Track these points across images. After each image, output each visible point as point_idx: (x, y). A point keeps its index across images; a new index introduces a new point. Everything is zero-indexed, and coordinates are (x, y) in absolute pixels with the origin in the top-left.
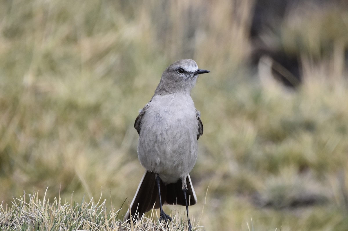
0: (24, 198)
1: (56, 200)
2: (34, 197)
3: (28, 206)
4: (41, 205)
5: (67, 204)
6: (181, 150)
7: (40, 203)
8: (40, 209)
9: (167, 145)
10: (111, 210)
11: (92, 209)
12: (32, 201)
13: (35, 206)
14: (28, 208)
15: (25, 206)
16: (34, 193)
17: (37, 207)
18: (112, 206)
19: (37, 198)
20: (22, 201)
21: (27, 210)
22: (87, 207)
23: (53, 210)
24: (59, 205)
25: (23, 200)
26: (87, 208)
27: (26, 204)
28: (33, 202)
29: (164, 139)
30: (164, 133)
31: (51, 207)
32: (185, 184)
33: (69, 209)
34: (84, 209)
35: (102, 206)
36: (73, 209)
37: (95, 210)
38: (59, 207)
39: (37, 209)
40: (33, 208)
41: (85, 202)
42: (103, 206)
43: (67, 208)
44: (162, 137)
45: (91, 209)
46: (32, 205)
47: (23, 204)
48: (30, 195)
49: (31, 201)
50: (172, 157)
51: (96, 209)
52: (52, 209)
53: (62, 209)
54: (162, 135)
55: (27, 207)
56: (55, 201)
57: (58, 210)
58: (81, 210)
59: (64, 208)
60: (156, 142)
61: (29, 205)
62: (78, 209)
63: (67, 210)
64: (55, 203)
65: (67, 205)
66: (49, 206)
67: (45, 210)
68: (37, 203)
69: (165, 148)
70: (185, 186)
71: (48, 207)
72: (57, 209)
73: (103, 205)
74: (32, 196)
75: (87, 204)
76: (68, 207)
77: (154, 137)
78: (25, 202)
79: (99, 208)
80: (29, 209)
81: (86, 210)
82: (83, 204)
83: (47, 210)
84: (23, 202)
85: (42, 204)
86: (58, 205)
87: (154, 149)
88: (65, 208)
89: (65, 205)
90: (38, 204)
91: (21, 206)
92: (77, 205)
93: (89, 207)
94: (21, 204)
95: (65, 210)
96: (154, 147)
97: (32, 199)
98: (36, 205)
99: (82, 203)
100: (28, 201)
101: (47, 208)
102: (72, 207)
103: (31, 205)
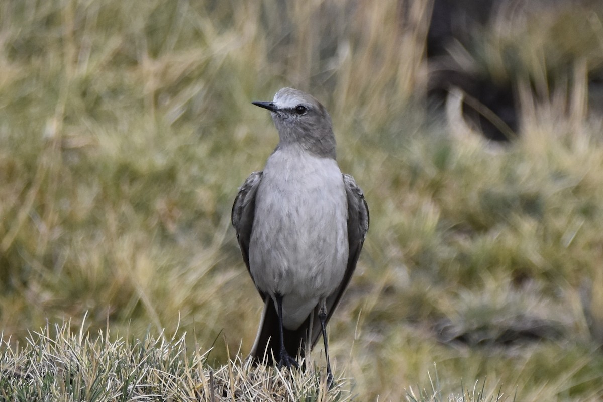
0: (46, 330)
1: (101, 334)
2: (63, 330)
3: (53, 344)
4: (75, 343)
5: (121, 341)
6: (321, 243)
7: (73, 339)
8: (74, 350)
9: (299, 233)
10: (195, 350)
11: (163, 348)
12: (60, 335)
13: (66, 344)
14: (54, 347)
15: (48, 345)
16: (63, 323)
17: (68, 346)
18: (197, 343)
19: (69, 331)
20: (43, 335)
21: (52, 351)
22: (153, 345)
23: (97, 351)
24: (106, 342)
25: (46, 335)
26: (154, 347)
27: (50, 341)
28: (62, 337)
29: (294, 223)
30: (292, 212)
31: (93, 346)
32: (323, 306)
33: (124, 349)
34: (150, 349)
35: (179, 344)
36: (130, 349)
37: (168, 350)
38: (106, 346)
39: (68, 349)
40: (61, 348)
41: (150, 338)
42: (181, 344)
43: (121, 348)
44: (290, 220)
45: (161, 349)
46: (60, 342)
47: (45, 340)
48: (56, 325)
49: (58, 336)
50: (307, 257)
51: (170, 348)
52: (94, 349)
53: (112, 349)
54: (289, 215)
55: (51, 346)
56: (98, 335)
57: (105, 350)
58: (143, 350)
59: (115, 347)
60: (280, 230)
61: (56, 343)
62: (138, 348)
63: (119, 350)
64: (100, 338)
65: (119, 342)
66: (89, 343)
67: (82, 350)
68: (69, 339)
69: (296, 240)
70: (323, 309)
71: (88, 346)
72: (103, 348)
73: (181, 341)
74: (61, 328)
75: (155, 341)
76: (122, 346)
77: (277, 220)
78: (48, 338)
79: (174, 347)
80: (55, 349)
81: (152, 350)
82: (148, 341)
83: (86, 350)
84: (45, 337)
85: (78, 341)
86: (104, 342)
87: (277, 244)
88: (117, 347)
89: (117, 342)
90: (71, 340)
91: (43, 345)
92: (137, 342)
93: (158, 345)
94: (42, 341)
95: (117, 350)
96: (277, 240)
97: (61, 333)
98: (67, 342)
99: (145, 338)
100: (53, 335)
101: (85, 347)
102: (129, 345)
103: (58, 343)
